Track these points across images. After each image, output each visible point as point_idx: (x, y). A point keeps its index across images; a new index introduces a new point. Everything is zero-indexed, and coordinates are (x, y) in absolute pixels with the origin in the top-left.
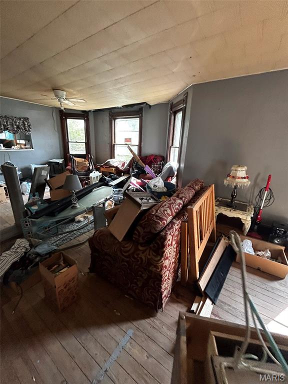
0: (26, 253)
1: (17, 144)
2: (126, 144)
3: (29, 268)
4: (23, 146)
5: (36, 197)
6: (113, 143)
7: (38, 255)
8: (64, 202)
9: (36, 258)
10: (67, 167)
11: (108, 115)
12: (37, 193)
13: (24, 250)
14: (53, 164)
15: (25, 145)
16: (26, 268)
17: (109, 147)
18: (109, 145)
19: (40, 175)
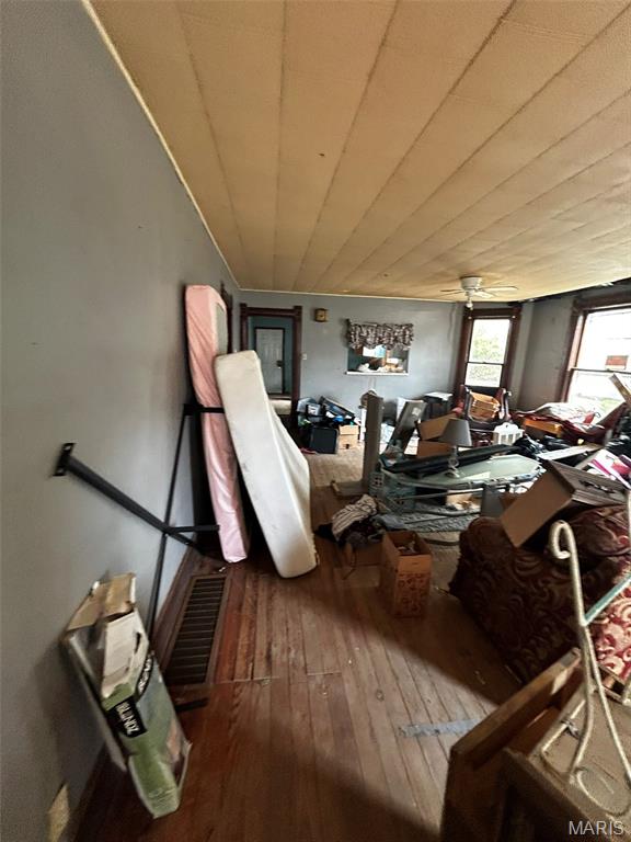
0: (370, 516)
1: (386, 364)
2: (608, 371)
3: (369, 537)
4: (393, 369)
5: (397, 447)
6: (570, 367)
7: (383, 525)
8: (436, 462)
9: (379, 528)
10: (455, 409)
11: (571, 305)
12: (398, 441)
13: (369, 511)
14: (432, 400)
15: (397, 366)
16: (366, 536)
17: (557, 376)
18: (558, 371)
19: (410, 415)
